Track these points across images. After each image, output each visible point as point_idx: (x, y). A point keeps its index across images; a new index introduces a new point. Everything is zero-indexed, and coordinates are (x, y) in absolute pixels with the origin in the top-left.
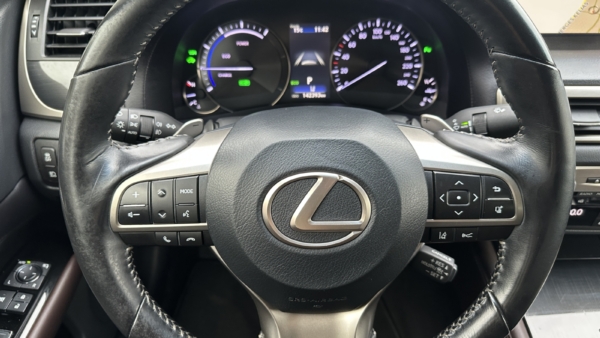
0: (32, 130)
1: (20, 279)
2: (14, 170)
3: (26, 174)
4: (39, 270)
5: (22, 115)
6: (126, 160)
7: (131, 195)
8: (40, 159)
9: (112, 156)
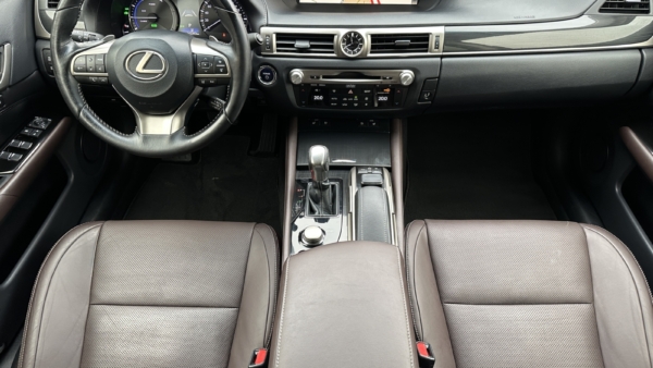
0: (42, 45)
1: (36, 124)
2: (34, 66)
3: (39, 67)
4: (46, 122)
5: (37, 38)
6: (76, 48)
7: (78, 61)
8: (46, 59)
9: (70, 46)
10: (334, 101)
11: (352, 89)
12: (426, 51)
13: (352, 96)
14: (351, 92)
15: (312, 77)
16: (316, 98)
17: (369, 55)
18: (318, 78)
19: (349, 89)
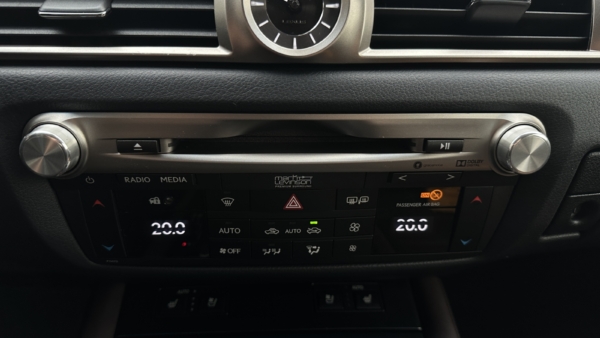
10: (229, 241)
11: (300, 193)
12: (584, 46)
13: (300, 218)
14: (293, 204)
15: (126, 147)
16: (162, 228)
17: (369, 53)
18: (154, 148)
19: (287, 193)
